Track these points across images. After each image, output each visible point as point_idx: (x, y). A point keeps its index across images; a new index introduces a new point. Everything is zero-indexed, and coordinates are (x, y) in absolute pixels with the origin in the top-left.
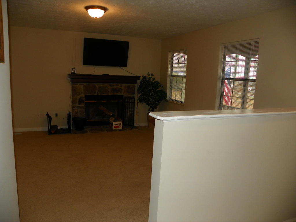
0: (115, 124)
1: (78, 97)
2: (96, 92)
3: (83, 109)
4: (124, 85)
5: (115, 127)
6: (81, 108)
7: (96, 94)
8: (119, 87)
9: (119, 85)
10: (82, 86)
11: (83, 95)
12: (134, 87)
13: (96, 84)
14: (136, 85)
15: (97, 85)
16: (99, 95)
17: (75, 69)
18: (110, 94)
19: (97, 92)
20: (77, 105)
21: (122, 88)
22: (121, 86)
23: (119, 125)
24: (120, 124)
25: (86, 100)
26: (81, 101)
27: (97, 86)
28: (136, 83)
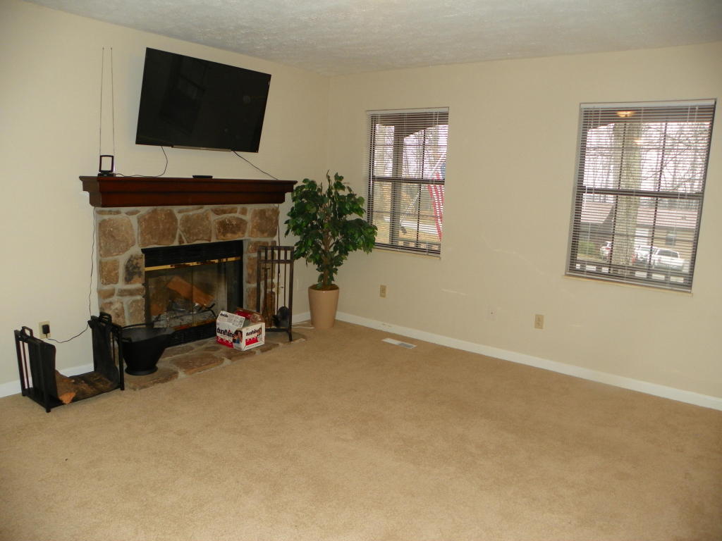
0: (248, 334)
1: (123, 259)
2: (177, 236)
3: (139, 297)
4: (252, 208)
5: (248, 343)
6: (131, 293)
7: (176, 243)
8: (237, 215)
9: (239, 207)
10: (134, 220)
11: (136, 250)
12: (276, 212)
13: (175, 209)
14: (281, 206)
15: (180, 212)
16: (186, 244)
17: (113, 157)
18: (214, 240)
19: (180, 237)
20: (121, 285)
21: (248, 217)
22: (244, 212)
23: (256, 335)
24: (259, 331)
25: (146, 266)
26: (131, 272)
27: (179, 217)
28: (282, 200)
